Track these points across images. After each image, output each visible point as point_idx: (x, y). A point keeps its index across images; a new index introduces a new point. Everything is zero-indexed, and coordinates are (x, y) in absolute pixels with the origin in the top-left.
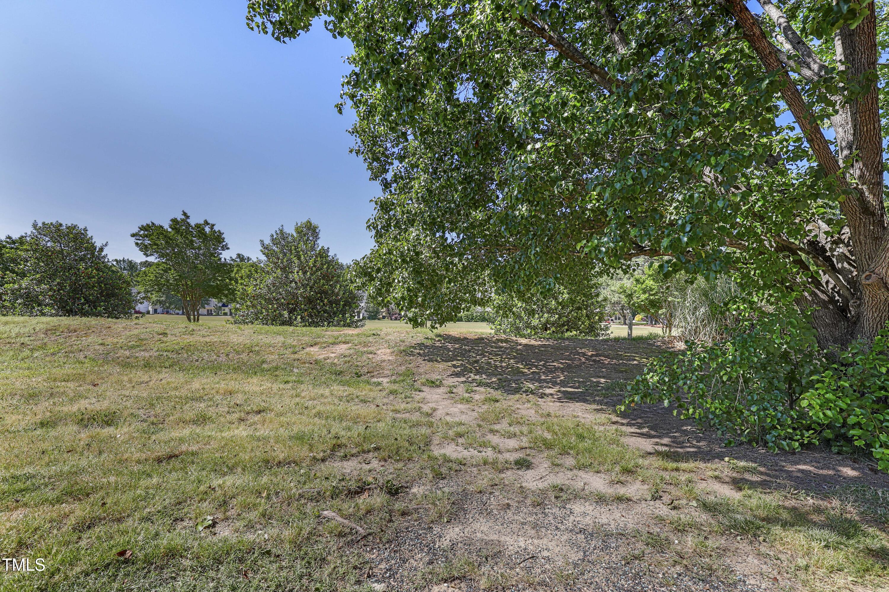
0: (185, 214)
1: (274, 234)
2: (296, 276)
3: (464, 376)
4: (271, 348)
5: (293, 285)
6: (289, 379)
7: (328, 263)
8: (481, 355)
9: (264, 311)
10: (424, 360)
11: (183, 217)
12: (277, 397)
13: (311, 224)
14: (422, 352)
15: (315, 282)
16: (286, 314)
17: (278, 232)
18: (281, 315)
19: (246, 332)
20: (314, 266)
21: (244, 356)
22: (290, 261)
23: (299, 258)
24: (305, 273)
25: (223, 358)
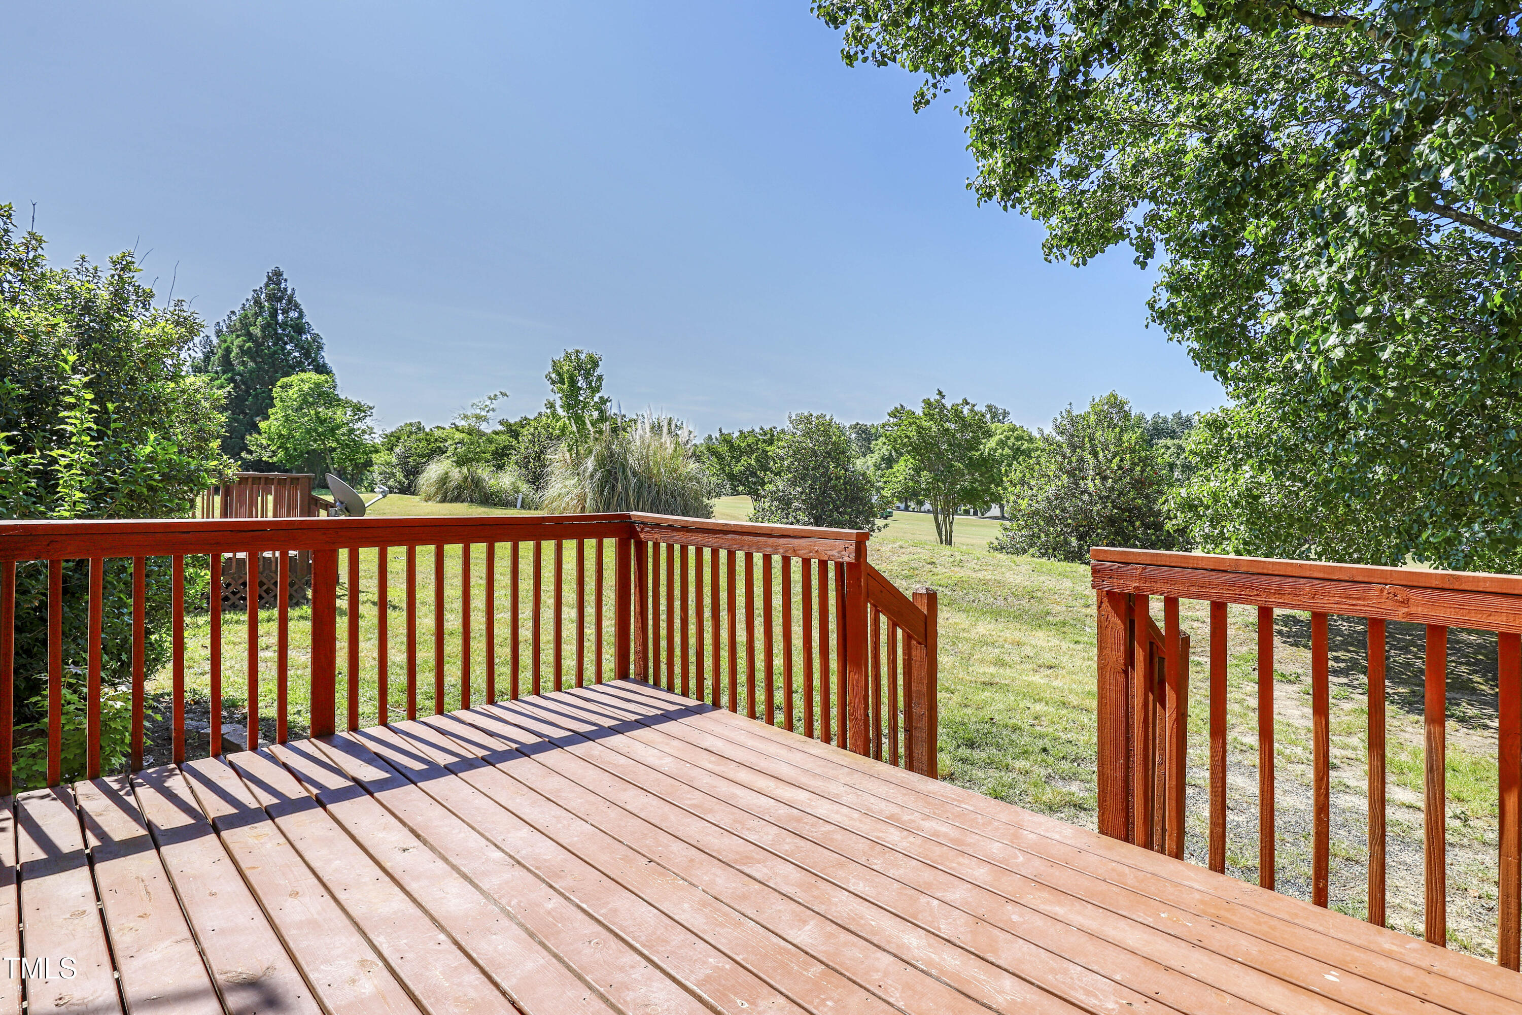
0: (940, 393)
1: (1059, 417)
2: (1090, 484)
3: (1347, 676)
4: (1056, 596)
5: (1086, 497)
6: (1080, 639)
7: (1143, 461)
8: (1400, 649)
9: (1043, 535)
10: (1284, 642)
11: (938, 397)
12: (1067, 656)
13: (1116, 398)
14: (1285, 629)
15: (1121, 493)
16: (1074, 541)
17: (1064, 414)
18: (1067, 543)
19: (1023, 568)
20: (1120, 468)
21: (1024, 602)
22: (1081, 460)
23: (1095, 455)
24: (1104, 479)
25: (1001, 602)
